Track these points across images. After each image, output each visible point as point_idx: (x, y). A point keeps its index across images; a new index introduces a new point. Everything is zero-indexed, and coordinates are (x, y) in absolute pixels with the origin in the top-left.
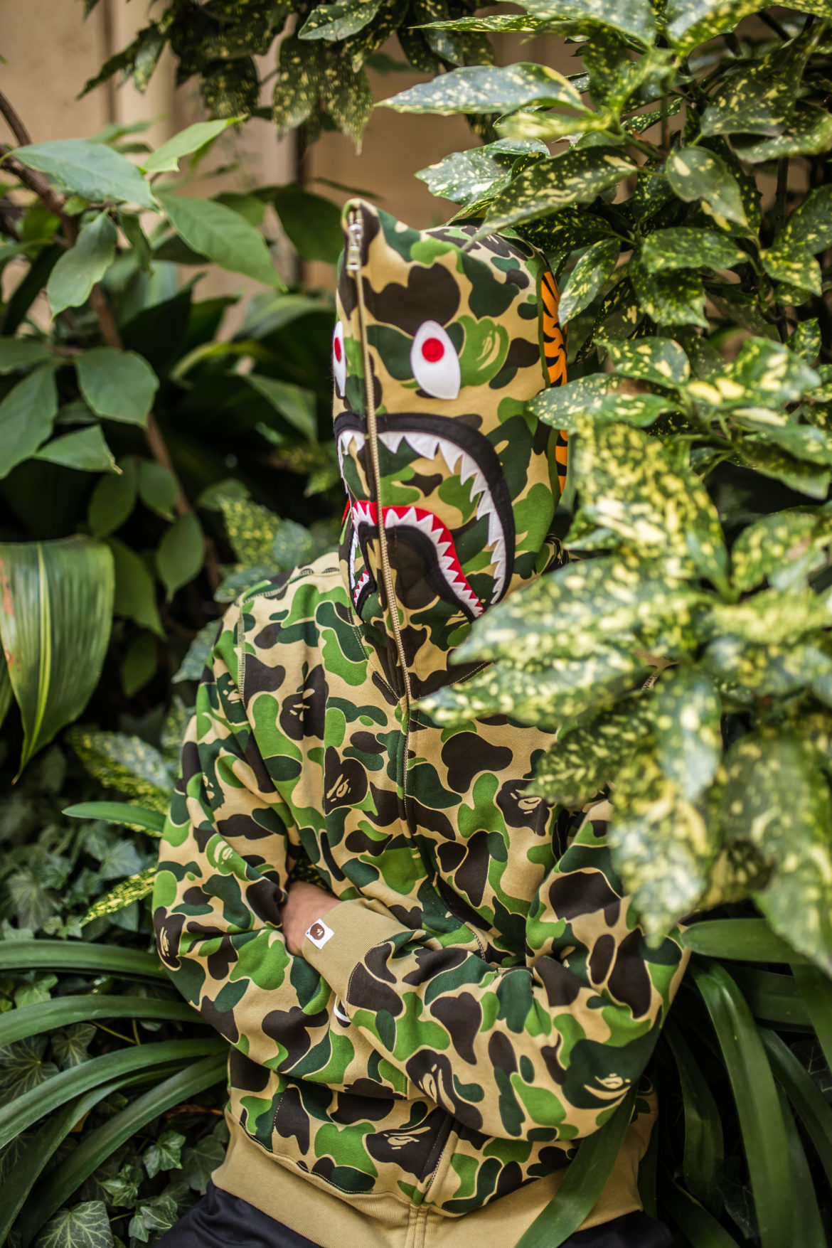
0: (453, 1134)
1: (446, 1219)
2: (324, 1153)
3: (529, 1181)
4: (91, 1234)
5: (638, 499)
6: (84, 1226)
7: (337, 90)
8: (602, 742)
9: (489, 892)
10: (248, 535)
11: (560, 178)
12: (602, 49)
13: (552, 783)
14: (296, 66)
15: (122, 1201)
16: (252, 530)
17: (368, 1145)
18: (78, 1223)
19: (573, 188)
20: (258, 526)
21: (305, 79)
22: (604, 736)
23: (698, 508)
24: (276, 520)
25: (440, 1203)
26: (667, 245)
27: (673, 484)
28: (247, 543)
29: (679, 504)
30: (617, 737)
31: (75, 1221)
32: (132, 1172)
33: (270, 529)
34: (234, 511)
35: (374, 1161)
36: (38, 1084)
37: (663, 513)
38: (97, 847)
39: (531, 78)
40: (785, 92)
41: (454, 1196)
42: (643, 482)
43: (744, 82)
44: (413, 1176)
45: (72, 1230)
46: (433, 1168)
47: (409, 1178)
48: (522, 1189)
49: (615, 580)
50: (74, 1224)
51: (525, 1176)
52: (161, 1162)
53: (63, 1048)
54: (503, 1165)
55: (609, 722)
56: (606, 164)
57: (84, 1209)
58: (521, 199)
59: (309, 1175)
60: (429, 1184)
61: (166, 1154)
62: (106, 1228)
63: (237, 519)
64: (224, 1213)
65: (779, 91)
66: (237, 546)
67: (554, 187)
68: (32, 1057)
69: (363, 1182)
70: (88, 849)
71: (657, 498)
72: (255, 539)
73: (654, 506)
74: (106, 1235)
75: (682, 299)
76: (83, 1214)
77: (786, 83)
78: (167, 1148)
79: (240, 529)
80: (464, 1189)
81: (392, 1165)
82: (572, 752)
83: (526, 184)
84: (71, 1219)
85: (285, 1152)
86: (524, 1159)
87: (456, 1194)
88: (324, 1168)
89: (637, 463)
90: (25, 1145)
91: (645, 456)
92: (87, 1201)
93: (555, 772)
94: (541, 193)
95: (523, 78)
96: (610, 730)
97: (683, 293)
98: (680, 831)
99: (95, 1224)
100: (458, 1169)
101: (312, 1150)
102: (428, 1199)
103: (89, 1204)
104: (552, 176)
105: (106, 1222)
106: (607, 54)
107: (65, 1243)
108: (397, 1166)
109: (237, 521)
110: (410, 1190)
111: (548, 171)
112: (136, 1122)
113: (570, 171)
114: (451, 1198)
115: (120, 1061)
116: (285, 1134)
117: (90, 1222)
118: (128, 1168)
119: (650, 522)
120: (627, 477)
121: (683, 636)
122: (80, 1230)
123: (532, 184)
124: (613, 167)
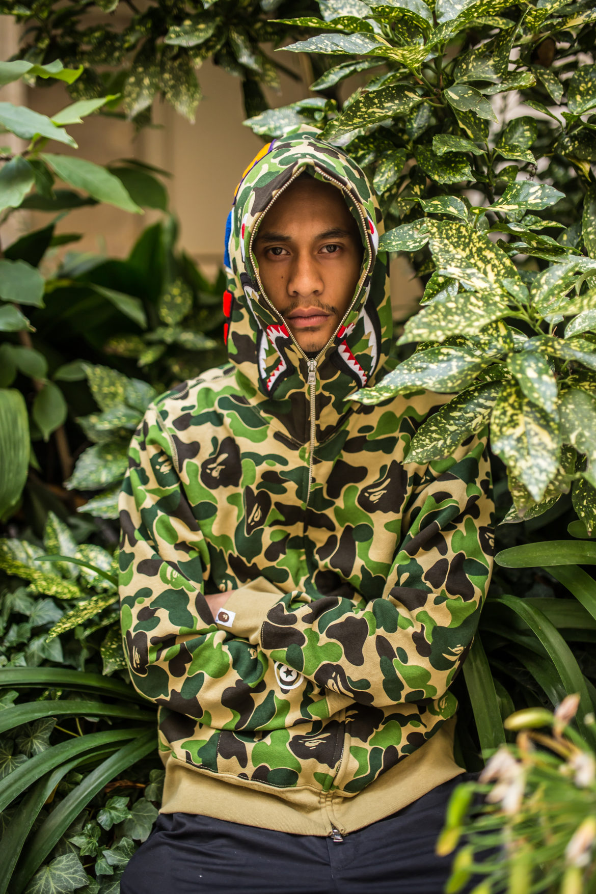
0: (347, 735)
1: (346, 800)
2: (260, 762)
3: (403, 757)
4: (70, 878)
5: (469, 266)
6: (63, 874)
7: (173, 87)
8: (452, 422)
9: (359, 562)
10: (106, 390)
11: (381, 102)
12: (405, 28)
13: (422, 453)
14: (140, 73)
15: (88, 851)
16: (108, 386)
17: (293, 750)
18: (58, 872)
19: (389, 108)
20: (112, 384)
21: (147, 81)
22: (453, 418)
23: (505, 267)
24: (125, 380)
25: (342, 787)
26: (444, 143)
27: (489, 255)
28: (105, 396)
29: (494, 266)
30: (460, 418)
31: (54, 871)
32: (92, 829)
33: (121, 386)
34: (94, 374)
35: (299, 760)
36: (13, 770)
37: (485, 273)
38: (23, 607)
39: (367, 40)
40: (499, 61)
41: (355, 775)
42: (471, 256)
43: (474, 56)
44: (326, 765)
45: (53, 878)
46: (339, 758)
47: (323, 768)
48: (398, 765)
49: (471, 304)
50: (55, 874)
51: (400, 754)
52: (112, 819)
53: (28, 743)
54: (384, 750)
55: (455, 409)
56: (406, 96)
57: (60, 862)
58: (359, 113)
59: (250, 783)
60: (338, 771)
61: (114, 813)
62: (81, 871)
63: (97, 379)
64: (190, 826)
65: (494, 61)
66: (98, 398)
67: (377, 107)
68: (4, 754)
69: (290, 778)
70: (17, 609)
71: (480, 264)
72: (111, 393)
73: (479, 269)
74: (83, 876)
75: (457, 170)
76: (60, 866)
77: (497, 56)
78: (115, 809)
79: (100, 387)
80: (361, 769)
81: (312, 760)
82: (432, 432)
83: (361, 105)
84: (50, 870)
85: (228, 770)
86: (398, 743)
87: (356, 774)
88: (261, 774)
89: (466, 245)
90: (9, 818)
91: (471, 240)
92: (60, 856)
93: (423, 446)
94: (370, 110)
95: (362, 41)
96: (456, 414)
97: (456, 167)
98: (535, 440)
99: (72, 870)
100: (355, 756)
101: (250, 763)
102: (336, 783)
103: (64, 857)
104: (376, 101)
105: (80, 867)
106: (408, 30)
107: (49, 889)
108: (315, 760)
109: (97, 381)
110: (322, 778)
111: (374, 98)
112: (92, 790)
113: (386, 99)
114: (352, 778)
115: (73, 747)
116: (227, 756)
117: (67, 869)
118: (89, 826)
119: (478, 278)
120: (461, 254)
121: (505, 342)
122: (60, 876)
123: (364, 105)
124: (410, 98)
